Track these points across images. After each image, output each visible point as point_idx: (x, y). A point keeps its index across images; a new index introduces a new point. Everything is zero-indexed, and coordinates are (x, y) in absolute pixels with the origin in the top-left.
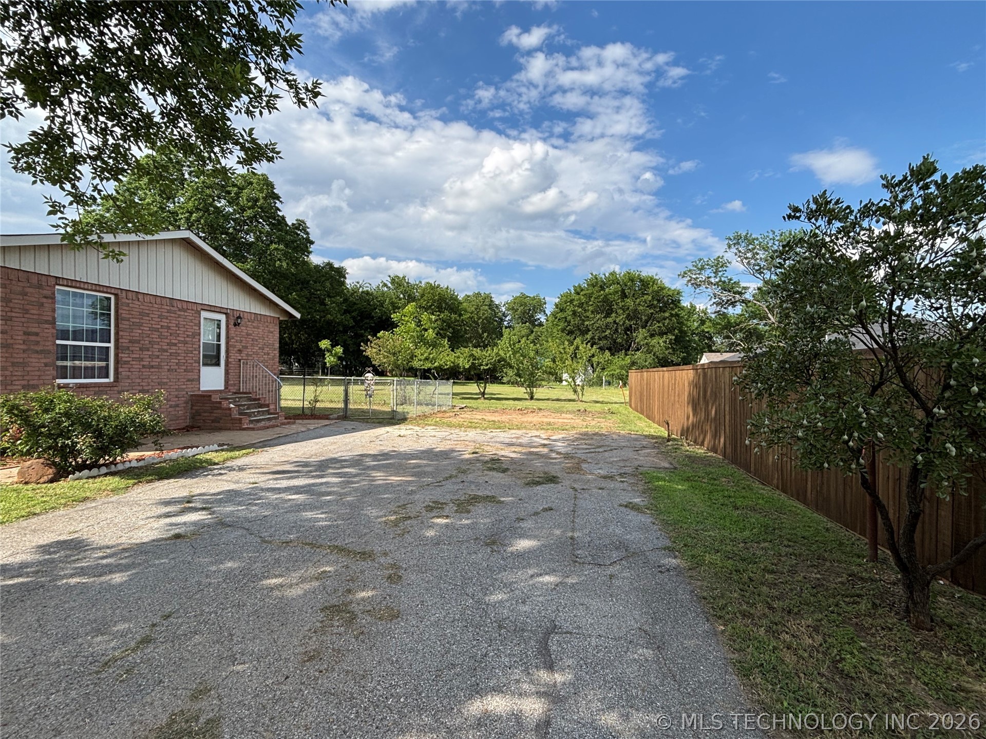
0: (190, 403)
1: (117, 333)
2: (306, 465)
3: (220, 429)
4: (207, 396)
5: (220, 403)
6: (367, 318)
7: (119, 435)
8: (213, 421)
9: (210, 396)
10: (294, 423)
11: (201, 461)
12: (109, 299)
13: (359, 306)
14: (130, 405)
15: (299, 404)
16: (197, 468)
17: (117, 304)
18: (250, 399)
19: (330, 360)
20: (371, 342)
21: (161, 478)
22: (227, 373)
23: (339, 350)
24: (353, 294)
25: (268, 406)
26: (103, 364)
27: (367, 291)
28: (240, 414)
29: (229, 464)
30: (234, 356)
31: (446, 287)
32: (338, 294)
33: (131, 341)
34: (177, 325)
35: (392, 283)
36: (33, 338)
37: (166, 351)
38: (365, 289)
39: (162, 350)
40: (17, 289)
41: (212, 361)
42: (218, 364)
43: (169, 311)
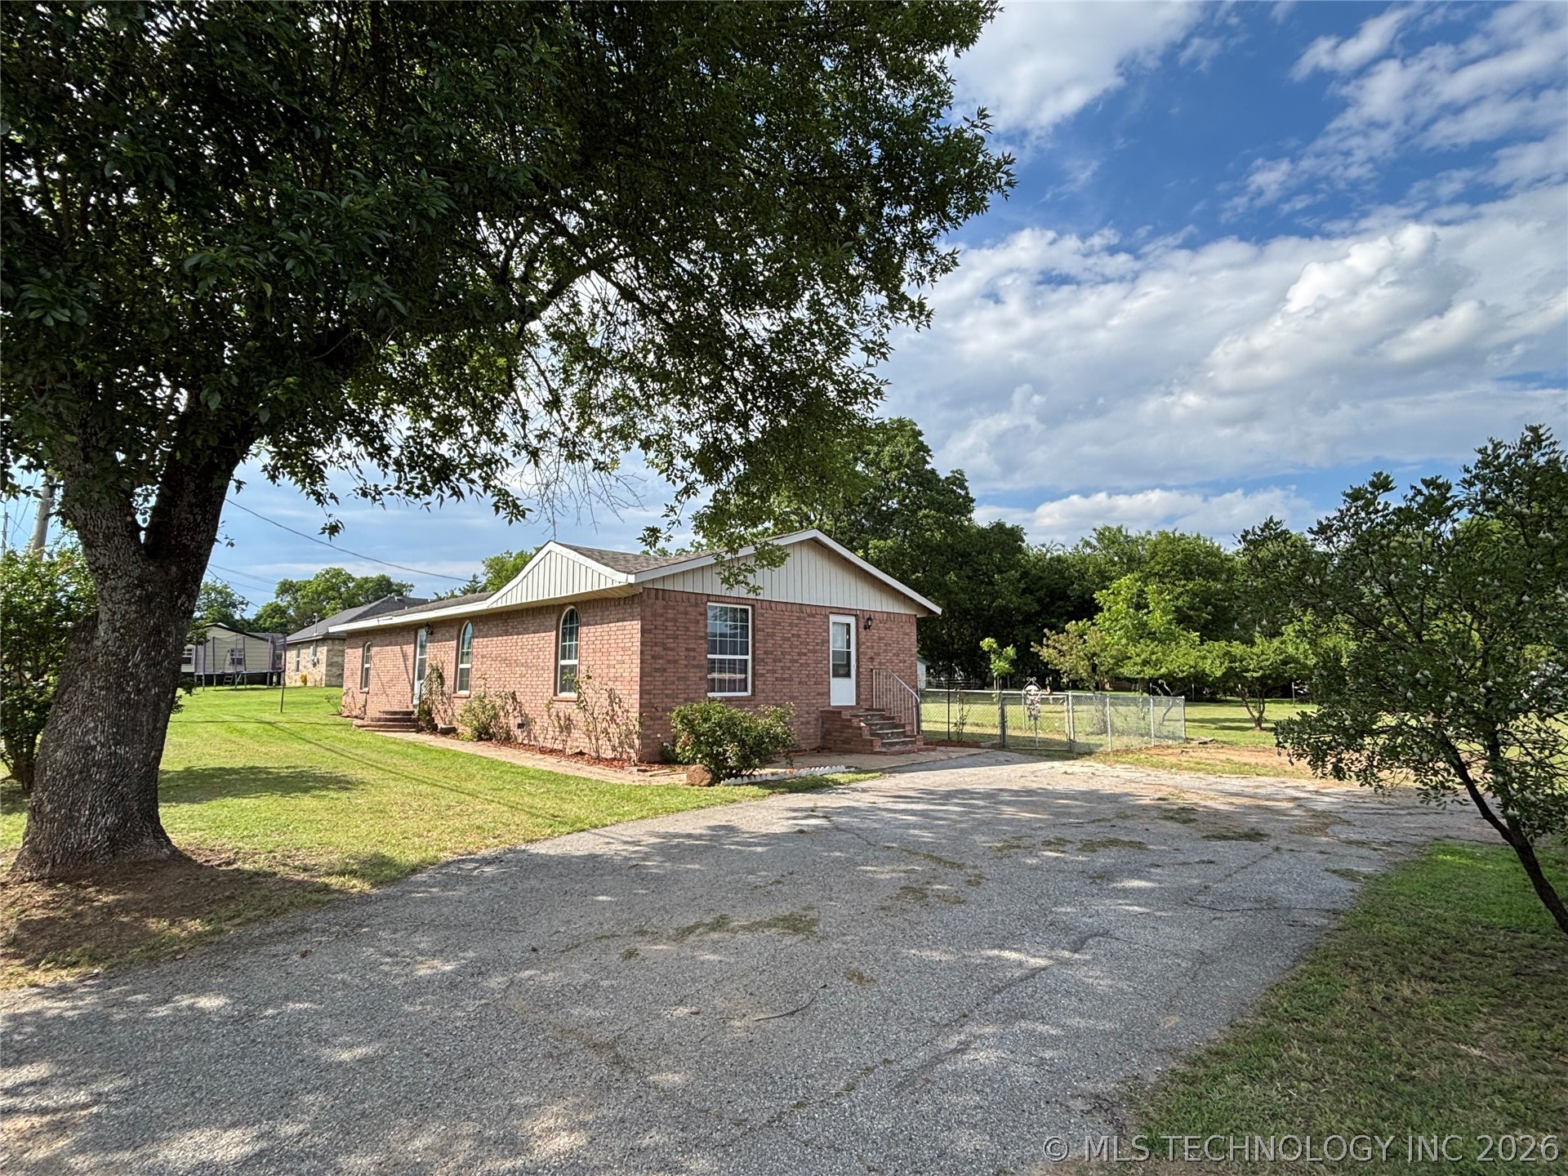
0: (821, 720)
1: (753, 645)
2: (931, 793)
3: (851, 752)
4: (837, 712)
5: (850, 720)
6: (1060, 599)
7: (758, 746)
8: (844, 742)
9: (840, 713)
10: (934, 750)
11: (827, 781)
12: (746, 611)
13: (1047, 581)
14: (768, 717)
15: (943, 728)
16: (823, 786)
17: (753, 615)
18: (883, 717)
19: (998, 666)
20: (1048, 639)
21: (791, 792)
22: (858, 685)
23: (1010, 651)
24: (1034, 565)
25: (903, 726)
26: (743, 676)
27: (1059, 556)
28: (872, 735)
29: (853, 785)
30: (866, 665)
31: (1195, 535)
32: (1011, 567)
33: (766, 653)
34: (807, 633)
35: (1099, 540)
36: (692, 654)
37: (796, 661)
38: (1055, 554)
39: (793, 661)
40: (681, 609)
41: (842, 671)
42: (848, 675)
43: (799, 618)
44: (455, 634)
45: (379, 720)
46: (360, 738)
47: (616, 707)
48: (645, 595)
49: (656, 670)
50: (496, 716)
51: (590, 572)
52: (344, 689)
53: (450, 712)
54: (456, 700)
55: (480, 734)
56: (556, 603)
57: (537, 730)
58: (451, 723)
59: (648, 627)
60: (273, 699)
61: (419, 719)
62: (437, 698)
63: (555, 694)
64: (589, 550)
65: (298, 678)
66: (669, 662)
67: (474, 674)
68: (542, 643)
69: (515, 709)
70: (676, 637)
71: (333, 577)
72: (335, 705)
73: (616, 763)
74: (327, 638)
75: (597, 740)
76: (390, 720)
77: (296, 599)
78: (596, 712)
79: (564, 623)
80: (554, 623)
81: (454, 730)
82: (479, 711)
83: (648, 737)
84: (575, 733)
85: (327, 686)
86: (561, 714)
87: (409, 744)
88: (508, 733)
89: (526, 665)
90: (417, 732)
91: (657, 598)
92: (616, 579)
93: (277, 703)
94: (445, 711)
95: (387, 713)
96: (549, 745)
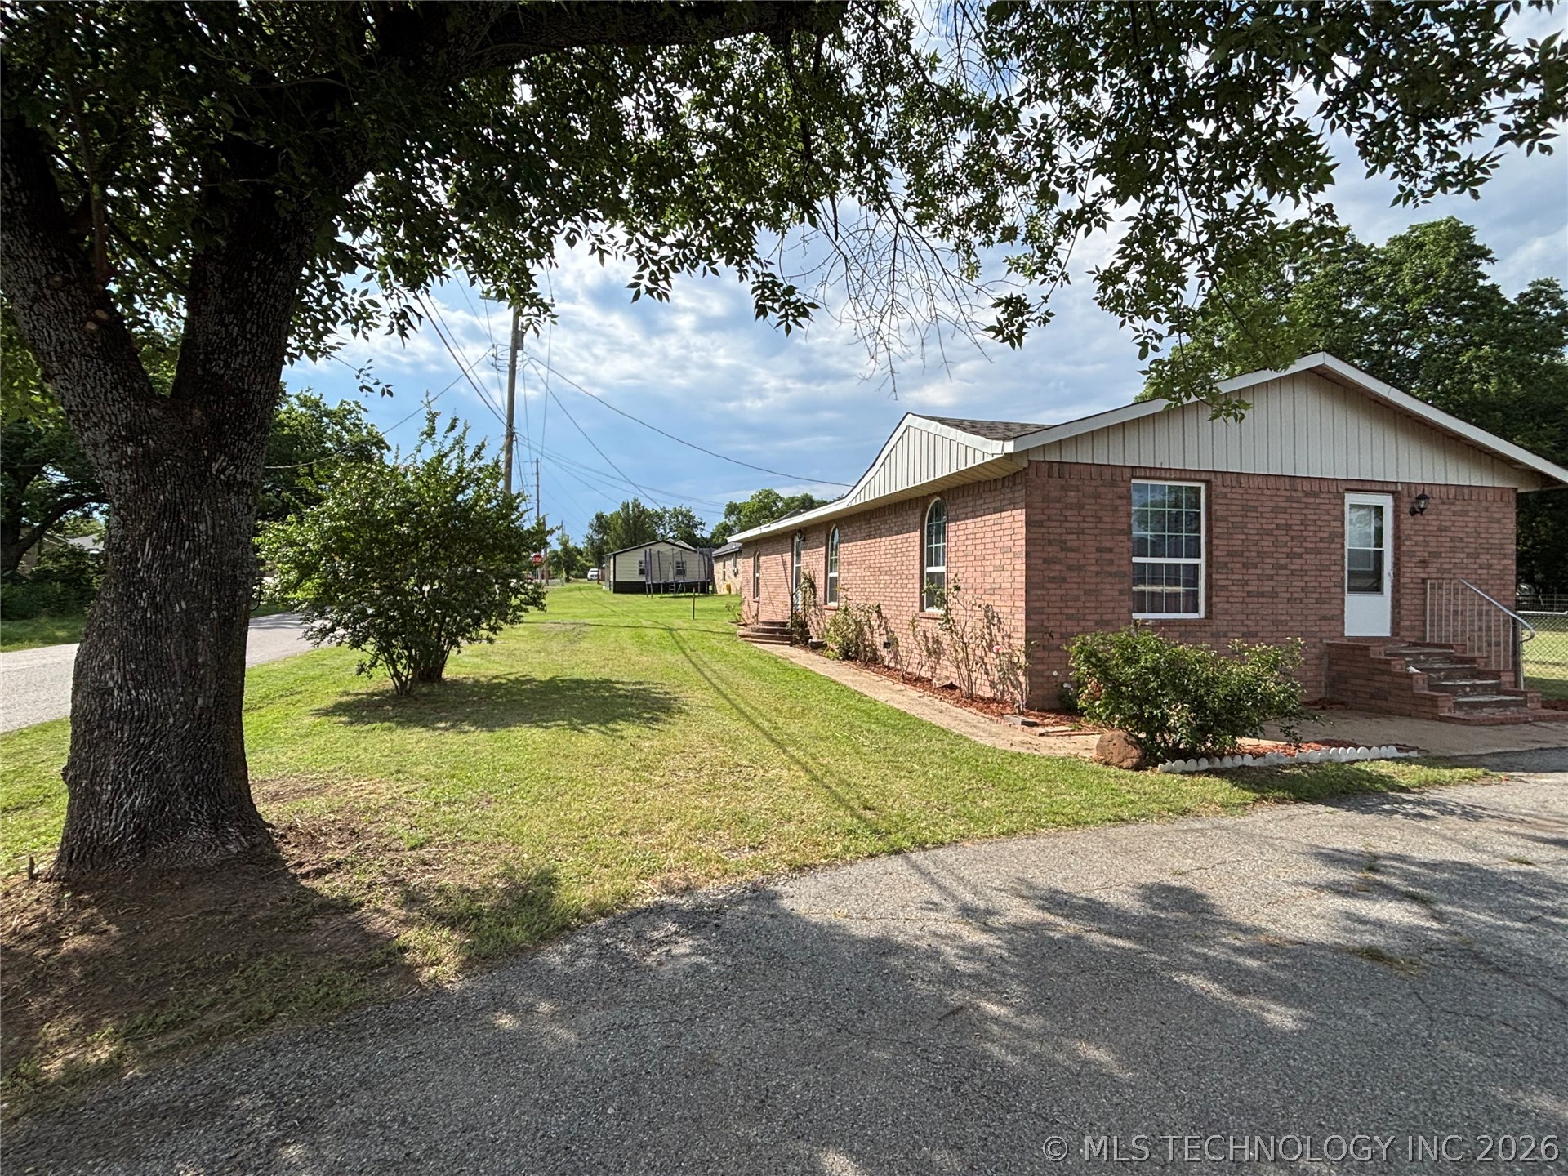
0: (1326, 659)
1: (1209, 542)
3: (1388, 713)
4: (1361, 648)
5: (1388, 662)
7: (1229, 711)
8: (1372, 696)
9: (1366, 648)
11: (1369, 777)
12: (1198, 490)
14: (1248, 662)
17: (1208, 496)
18: (1451, 659)
22: (1396, 604)
25: (1495, 675)
26: (1191, 589)
28: (1433, 687)
29: (1434, 795)
30: (1412, 572)
33: (1230, 554)
34: (1303, 522)
36: (1107, 556)
37: (1284, 567)
39: (1278, 567)
40: (1089, 490)
41: (1366, 582)
42: (1377, 588)
43: (1289, 499)
44: (824, 539)
45: (759, 630)
47: (995, 630)
48: (1032, 471)
49: (1051, 580)
50: (861, 632)
51: (952, 445)
52: (742, 598)
53: (822, 625)
54: (827, 612)
55: (846, 652)
56: (919, 495)
57: (903, 652)
58: (822, 637)
59: (1037, 518)
61: (792, 631)
62: (811, 610)
63: (922, 610)
66: (1069, 568)
67: (842, 583)
68: (903, 547)
69: (880, 626)
70: (1080, 532)
71: (764, 497)
72: (734, 613)
73: (993, 706)
75: (970, 671)
76: (759, 637)
78: (968, 635)
79: (930, 521)
80: (918, 520)
81: (825, 646)
82: (842, 625)
83: (1040, 674)
84: (944, 662)
86: (929, 635)
87: (781, 656)
88: (874, 651)
89: (889, 573)
90: (790, 645)
91: (1050, 476)
92: (988, 451)
94: (818, 624)
95: (766, 624)
96: (914, 671)
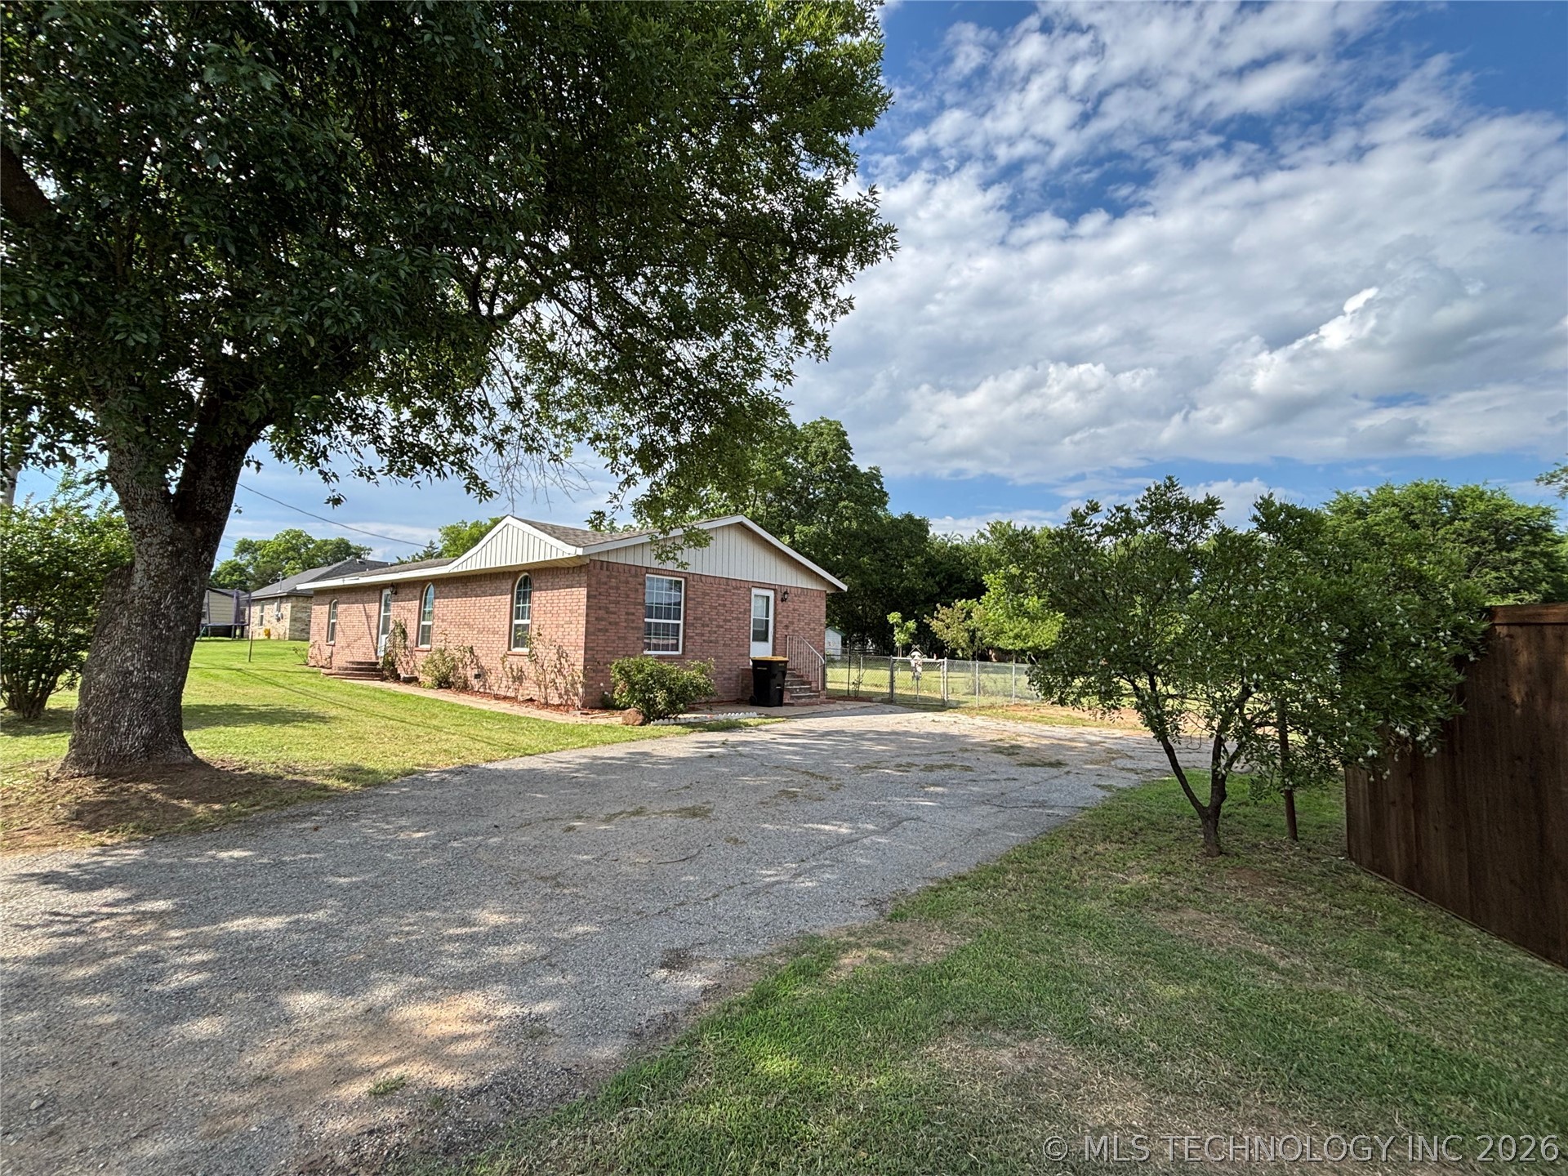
0: (741, 677)
1: (685, 612)
7: (683, 693)
10: (833, 703)
11: (739, 723)
12: (680, 582)
13: (946, 566)
14: (692, 670)
15: (845, 687)
16: (735, 727)
17: (686, 587)
18: (794, 676)
19: (900, 638)
20: (938, 612)
22: (774, 647)
23: (911, 624)
25: (810, 683)
26: (675, 638)
27: (958, 545)
30: (781, 631)
32: (918, 554)
33: (695, 618)
34: (732, 603)
35: (992, 532)
37: (722, 627)
38: (955, 542)
39: (719, 626)
40: (623, 579)
41: (761, 636)
44: (418, 595)
45: (346, 669)
46: (329, 684)
47: (563, 661)
48: (591, 565)
49: (600, 630)
50: (455, 668)
51: (543, 544)
52: (311, 642)
53: (412, 664)
54: (417, 653)
55: (440, 683)
56: (512, 570)
57: (492, 679)
58: (412, 673)
59: (593, 593)
60: (240, 650)
61: (383, 669)
62: (400, 652)
63: (509, 649)
64: (542, 525)
65: (262, 631)
66: (611, 624)
67: (435, 630)
68: (496, 607)
69: (472, 662)
70: (617, 603)
71: (293, 538)
72: (302, 656)
73: (562, 707)
74: (293, 595)
75: (546, 688)
76: (356, 669)
77: (255, 559)
78: (546, 665)
79: (519, 587)
80: (510, 587)
81: (416, 679)
82: (440, 663)
83: (591, 686)
84: (526, 683)
85: (290, 639)
86: (514, 667)
87: (375, 689)
88: (466, 682)
89: (483, 623)
90: (382, 680)
91: (602, 569)
92: (566, 551)
93: (245, 654)
94: (408, 663)
95: (353, 663)
96: (502, 693)
